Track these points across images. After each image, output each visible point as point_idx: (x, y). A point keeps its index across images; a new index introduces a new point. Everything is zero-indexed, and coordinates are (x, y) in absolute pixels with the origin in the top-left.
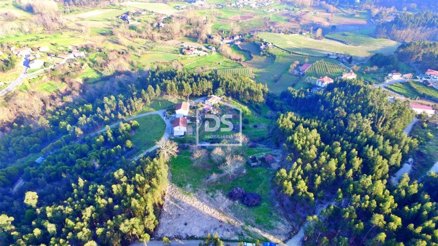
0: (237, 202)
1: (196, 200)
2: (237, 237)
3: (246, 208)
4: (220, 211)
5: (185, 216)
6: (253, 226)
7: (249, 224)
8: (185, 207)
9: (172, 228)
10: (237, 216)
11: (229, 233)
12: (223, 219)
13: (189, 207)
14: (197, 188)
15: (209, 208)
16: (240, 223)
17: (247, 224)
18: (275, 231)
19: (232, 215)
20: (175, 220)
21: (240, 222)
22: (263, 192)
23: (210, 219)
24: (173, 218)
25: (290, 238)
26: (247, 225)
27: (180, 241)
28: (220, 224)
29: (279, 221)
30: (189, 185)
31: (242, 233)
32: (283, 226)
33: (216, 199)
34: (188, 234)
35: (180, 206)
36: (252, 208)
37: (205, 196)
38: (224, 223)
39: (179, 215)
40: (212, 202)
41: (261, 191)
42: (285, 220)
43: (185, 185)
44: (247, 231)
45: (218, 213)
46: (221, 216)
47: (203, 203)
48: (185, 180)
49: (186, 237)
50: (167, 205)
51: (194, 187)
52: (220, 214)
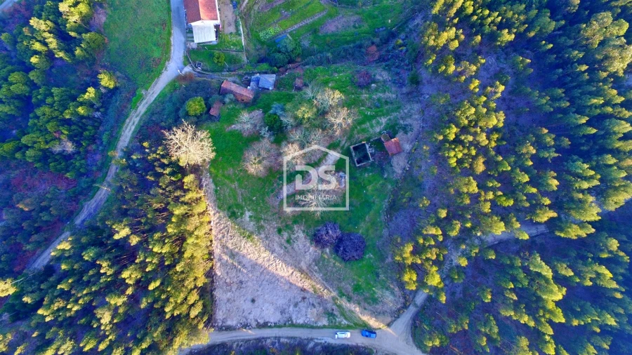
0: (328, 250)
1: (263, 249)
2: (326, 319)
3: (340, 263)
4: (301, 271)
5: (249, 284)
6: (350, 299)
7: (344, 295)
8: (247, 265)
9: (235, 308)
10: (328, 280)
11: (315, 310)
12: (307, 284)
13: (255, 266)
14: (262, 222)
15: (284, 266)
16: (331, 292)
17: (341, 294)
18: (379, 307)
19: (319, 276)
20: (237, 294)
21: (331, 290)
22: (370, 232)
23: (286, 287)
24: (233, 289)
25: (398, 317)
26: (341, 297)
27: (250, 331)
28: (303, 294)
29: (387, 289)
30: (248, 214)
31: (333, 310)
32: (391, 297)
33: (295, 245)
34: (259, 321)
35: (240, 263)
36: (349, 263)
37: (277, 239)
38: (308, 292)
39: (241, 282)
40: (288, 253)
41: (367, 230)
42: (396, 289)
43: (242, 214)
44: (340, 306)
45: (299, 274)
46: (303, 280)
47: (275, 254)
48: (240, 200)
49: (257, 325)
50: (219, 264)
51: (257, 219)
52: (302, 276)
